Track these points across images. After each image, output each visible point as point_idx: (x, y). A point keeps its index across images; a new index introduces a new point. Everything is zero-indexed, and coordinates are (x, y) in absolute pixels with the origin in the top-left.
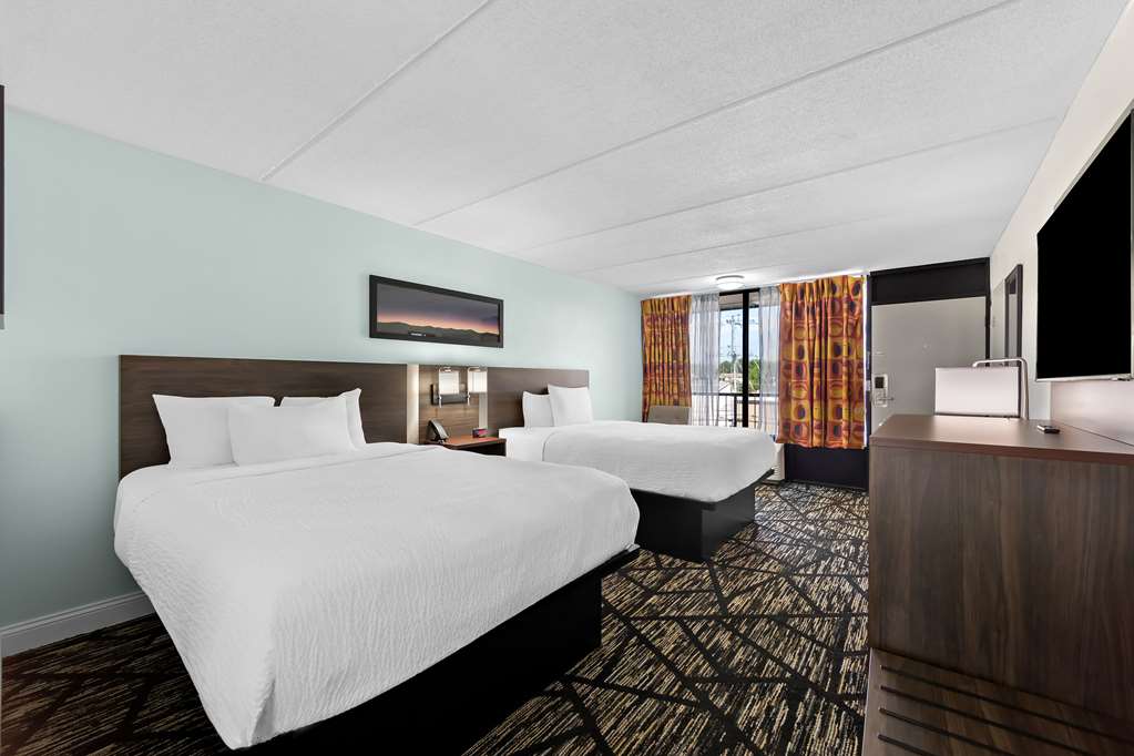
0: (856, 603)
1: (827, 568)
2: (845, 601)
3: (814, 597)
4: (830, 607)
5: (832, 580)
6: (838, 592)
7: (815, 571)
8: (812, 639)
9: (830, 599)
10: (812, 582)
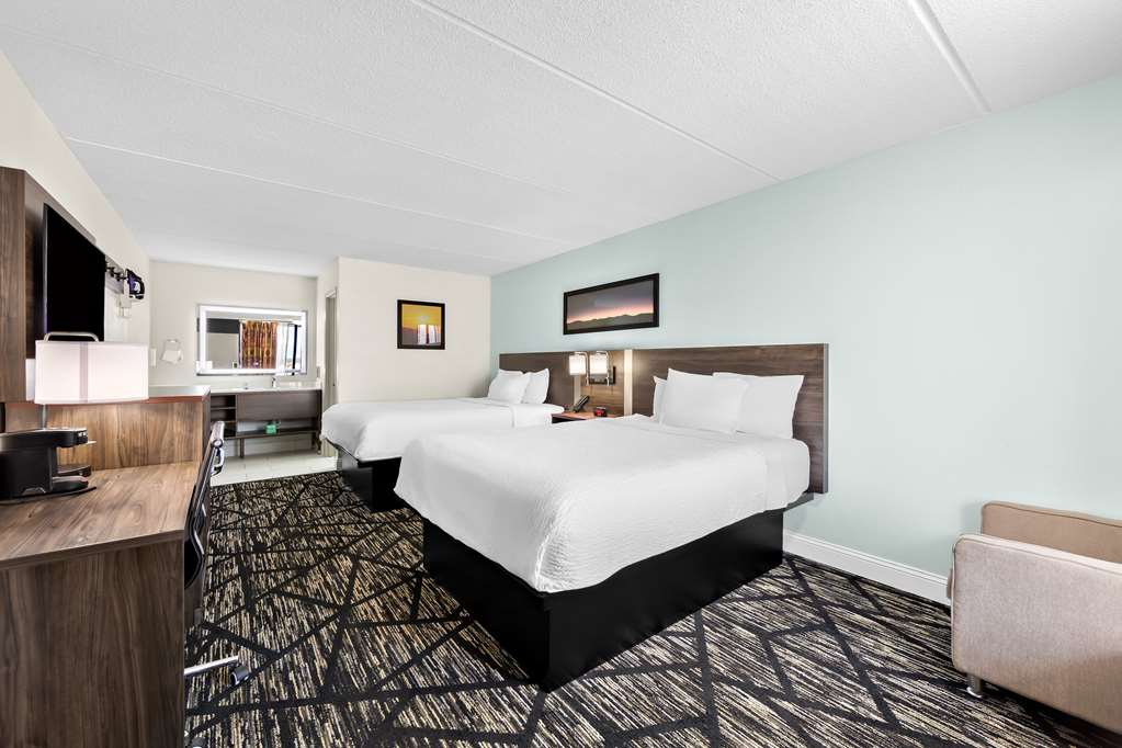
0: (246, 620)
1: (309, 656)
2: (258, 618)
3: (292, 603)
4: (270, 602)
5: (290, 638)
6: (272, 623)
7: (319, 638)
8: (268, 572)
9: (275, 610)
10: (308, 619)
